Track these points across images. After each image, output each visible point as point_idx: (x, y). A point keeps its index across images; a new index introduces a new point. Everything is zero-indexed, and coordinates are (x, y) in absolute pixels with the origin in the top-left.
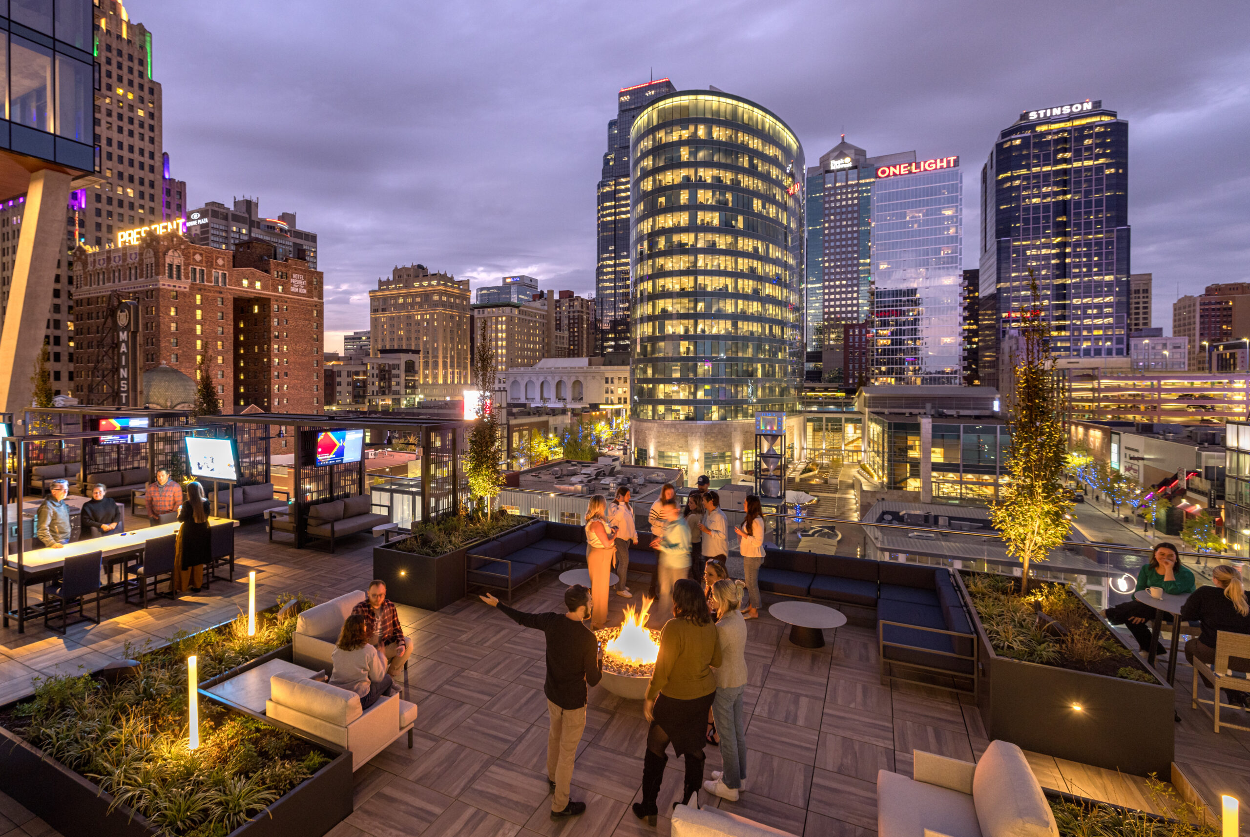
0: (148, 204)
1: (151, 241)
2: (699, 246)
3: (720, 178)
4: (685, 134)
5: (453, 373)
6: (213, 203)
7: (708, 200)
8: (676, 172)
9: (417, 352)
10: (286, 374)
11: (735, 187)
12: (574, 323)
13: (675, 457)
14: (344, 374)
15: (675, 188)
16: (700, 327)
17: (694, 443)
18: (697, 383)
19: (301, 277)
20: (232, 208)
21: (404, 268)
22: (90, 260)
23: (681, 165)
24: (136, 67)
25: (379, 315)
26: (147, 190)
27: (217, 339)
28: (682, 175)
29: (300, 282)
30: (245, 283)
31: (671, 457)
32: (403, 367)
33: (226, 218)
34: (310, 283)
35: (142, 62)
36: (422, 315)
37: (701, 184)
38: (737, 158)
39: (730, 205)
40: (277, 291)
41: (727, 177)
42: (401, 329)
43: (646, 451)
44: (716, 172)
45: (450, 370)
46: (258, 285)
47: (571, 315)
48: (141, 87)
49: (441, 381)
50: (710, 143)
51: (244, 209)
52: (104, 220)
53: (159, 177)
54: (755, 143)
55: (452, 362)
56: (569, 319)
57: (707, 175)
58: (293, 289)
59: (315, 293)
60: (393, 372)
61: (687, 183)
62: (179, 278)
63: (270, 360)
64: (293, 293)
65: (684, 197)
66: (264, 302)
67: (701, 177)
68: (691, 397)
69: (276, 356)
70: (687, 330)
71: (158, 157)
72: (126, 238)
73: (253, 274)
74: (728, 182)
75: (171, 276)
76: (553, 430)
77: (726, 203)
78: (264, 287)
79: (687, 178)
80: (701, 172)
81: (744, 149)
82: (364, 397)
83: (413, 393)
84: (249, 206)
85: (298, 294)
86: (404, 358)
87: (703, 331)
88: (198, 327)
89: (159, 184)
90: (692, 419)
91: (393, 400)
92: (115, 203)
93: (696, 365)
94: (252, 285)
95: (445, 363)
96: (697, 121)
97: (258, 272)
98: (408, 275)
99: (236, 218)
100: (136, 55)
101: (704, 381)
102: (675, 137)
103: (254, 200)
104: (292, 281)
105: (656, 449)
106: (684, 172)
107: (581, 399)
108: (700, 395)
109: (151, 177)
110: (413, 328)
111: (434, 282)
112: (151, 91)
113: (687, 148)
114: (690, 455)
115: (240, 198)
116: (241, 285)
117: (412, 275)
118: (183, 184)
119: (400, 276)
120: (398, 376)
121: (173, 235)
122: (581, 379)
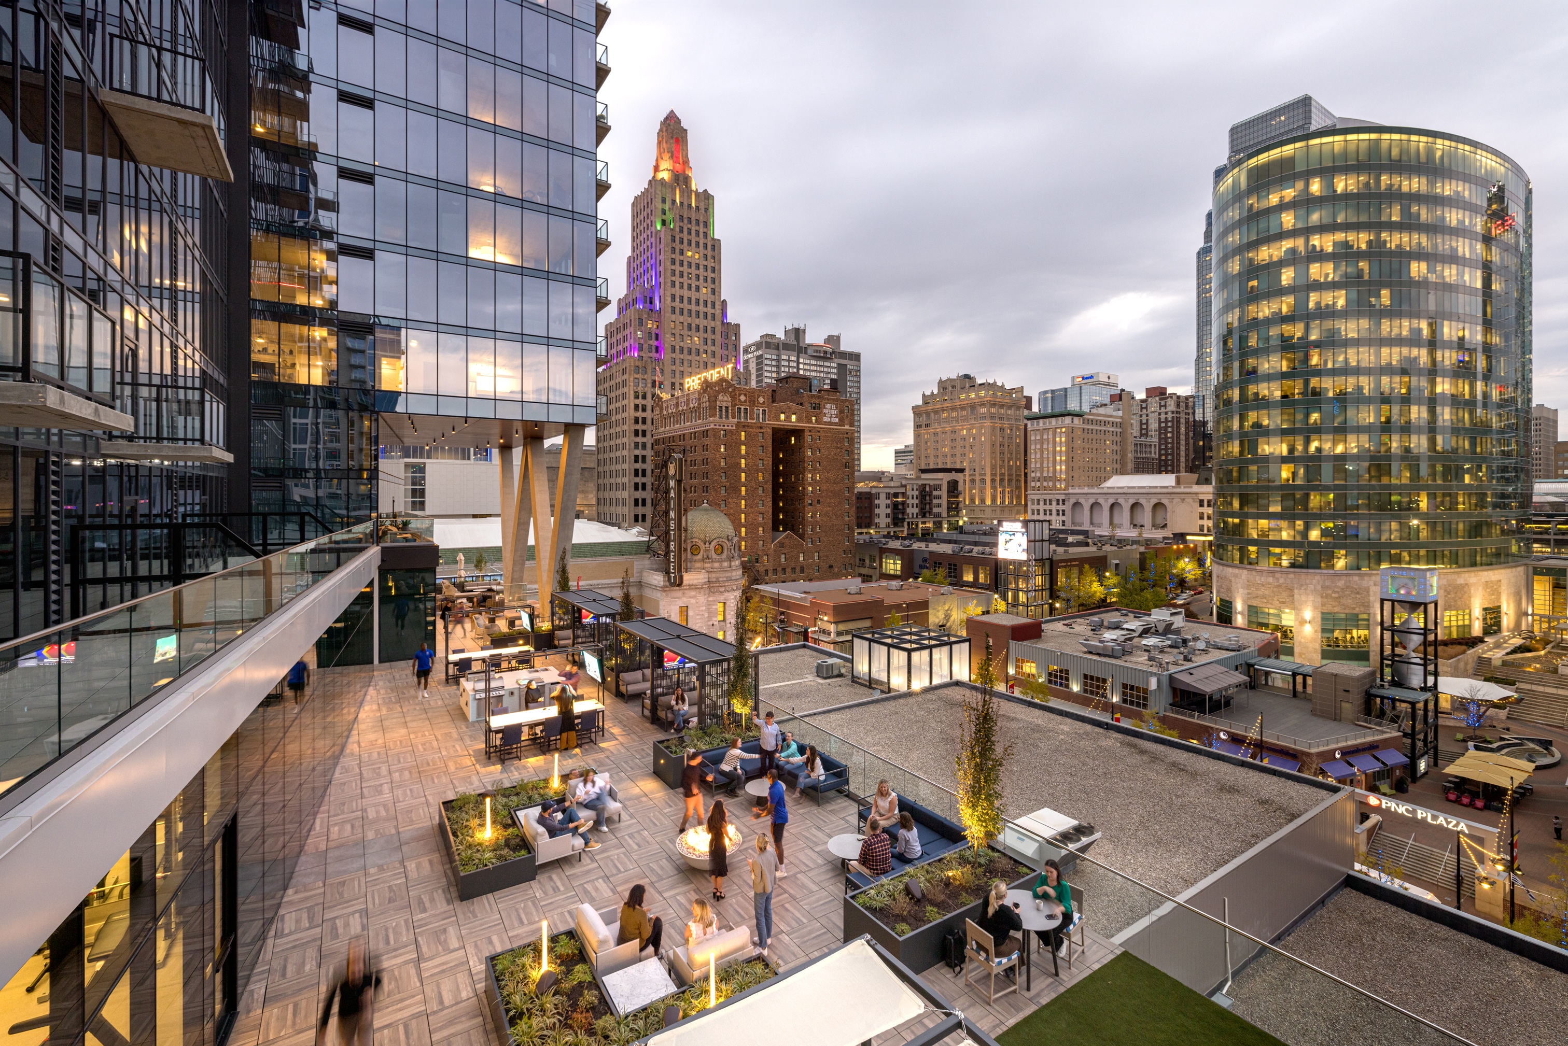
0: (710, 348)
1: (706, 385)
2: (1313, 337)
3: (1347, 242)
4: (1289, 194)
5: (1003, 492)
6: (767, 335)
7: (1327, 275)
8: (1275, 245)
9: (961, 471)
10: (819, 502)
11: (1376, 252)
12: (1166, 427)
13: (1274, 615)
14: (883, 496)
15: (1276, 266)
16: (1314, 445)
17: (1304, 598)
18: (1310, 519)
19: (833, 406)
20: (783, 337)
21: (949, 379)
22: (665, 405)
23: (1282, 235)
24: (702, 230)
25: (923, 430)
26: (710, 336)
27: (758, 471)
28: (1284, 249)
29: (832, 412)
30: (782, 416)
31: (1269, 614)
32: (945, 488)
33: (777, 348)
34: (841, 412)
35: (706, 224)
36: (969, 430)
37: (1318, 256)
38: (1380, 211)
39: (1366, 277)
40: (811, 422)
41: (1361, 240)
42: (945, 446)
43: (1231, 603)
44: (1340, 236)
45: (999, 489)
46: (794, 418)
47: (1163, 417)
48: (705, 246)
49: (988, 502)
50: (1331, 199)
51: (793, 337)
52: (678, 368)
53: (719, 323)
54: (1414, 184)
55: (1002, 480)
56: (1160, 422)
57: (1326, 242)
58: (826, 419)
59: (847, 421)
60: (935, 493)
61: (1292, 258)
62: (727, 417)
63: (804, 489)
64: (826, 423)
65: (1287, 276)
66: (798, 433)
67: (1314, 246)
68: (1298, 538)
69: (810, 485)
70: (1291, 450)
71: (718, 306)
72: (691, 384)
73: (789, 408)
74: (1364, 246)
75: (721, 417)
76: (1113, 568)
77: (1360, 274)
78: (798, 420)
79: (1293, 251)
80: (1316, 241)
81: (1394, 195)
82: (903, 520)
83: (957, 515)
84: (798, 333)
85: (830, 423)
86: (945, 478)
87: (1319, 450)
88: (743, 461)
89: (719, 329)
90: (1301, 566)
91: (934, 523)
92: (685, 351)
93: (1307, 496)
94: (788, 419)
95: (993, 481)
96: (1308, 175)
97: (794, 406)
98: (954, 387)
99: (787, 347)
100: (701, 219)
101: (1320, 516)
102: (1274, 199)
103: (802, 327)
104: (825, 411)
105: (1244, 602)
106: (1287, 244)
107: (1165, 525)
108: (1314, 535)
109: (713, 324)
110: (958, 444)
111: (982, 393)
112: (713, 246)
113: (1292, 212)
114: (1296, 615)
115: (789, 327)
116: (778, 419)
117: (958, 387)
118: (738, 326)
119: (945, 389)
120: (939, 497)
121: (722, 380)
122: (1165, 501)
